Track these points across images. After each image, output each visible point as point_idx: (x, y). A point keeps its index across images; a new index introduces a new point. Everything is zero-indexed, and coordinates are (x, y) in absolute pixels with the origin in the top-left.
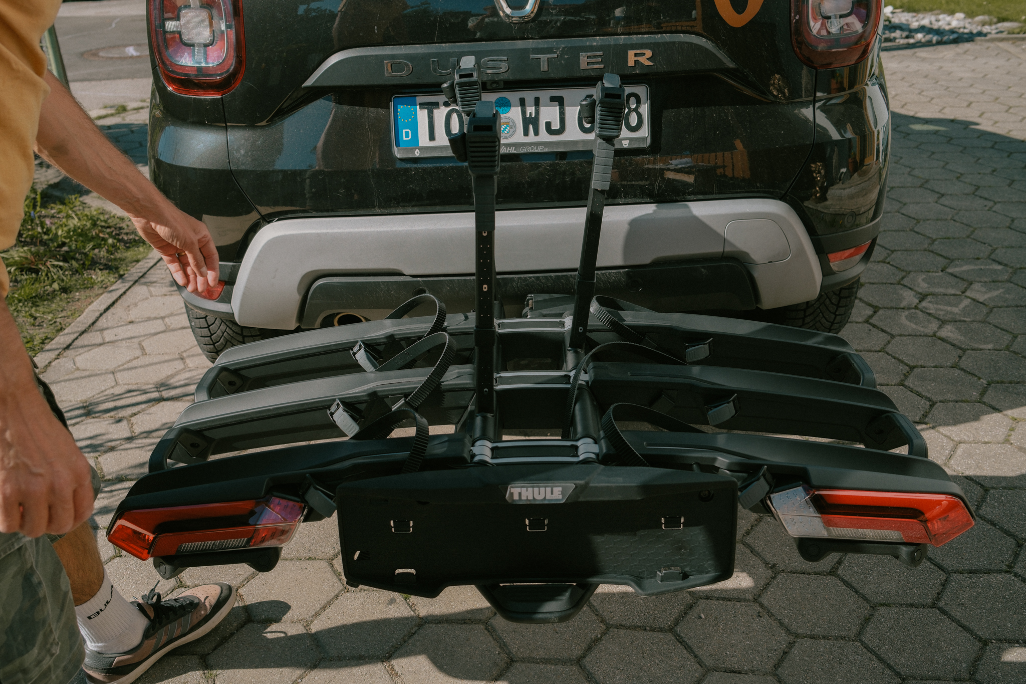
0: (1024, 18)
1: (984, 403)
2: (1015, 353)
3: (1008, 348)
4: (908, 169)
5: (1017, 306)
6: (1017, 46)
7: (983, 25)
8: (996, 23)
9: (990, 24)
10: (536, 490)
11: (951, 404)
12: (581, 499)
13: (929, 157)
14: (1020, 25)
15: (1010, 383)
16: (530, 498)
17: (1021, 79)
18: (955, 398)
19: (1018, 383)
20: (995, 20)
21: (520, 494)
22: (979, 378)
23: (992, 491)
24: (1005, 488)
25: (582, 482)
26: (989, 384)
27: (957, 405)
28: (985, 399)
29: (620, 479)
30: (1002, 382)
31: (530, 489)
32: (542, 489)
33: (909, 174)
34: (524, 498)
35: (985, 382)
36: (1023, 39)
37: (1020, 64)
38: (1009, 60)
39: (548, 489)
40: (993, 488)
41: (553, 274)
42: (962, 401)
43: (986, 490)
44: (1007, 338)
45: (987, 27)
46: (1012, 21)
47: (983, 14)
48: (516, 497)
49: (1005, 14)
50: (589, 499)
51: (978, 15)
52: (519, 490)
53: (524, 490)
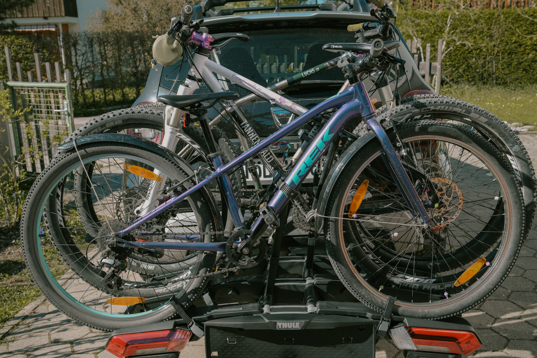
0: (536, 124)
1: (509, 301)
2: (525, 278)
3: (522, 276)
4: (477, 194)
5: (527, 257)
6: (533, 137)
7: (516, 127)
8: (522, 126)
9: (520, 126)
10: (288, 323)
11: (493, 301)
12: (308, 328)
13: (487, 188)
14: (534, 127)
15: (522, 292)
16: (286, 327)
17: (534, 152)
18: (495, 298)
19: (526, 292)
20: (522, 125)
21: (282, 325)
22: (507, 290)
23: (511, 341)
24: (518, 339)
25: (308, 320)
26: (512, 292)
27: (496, 302)
28: (509, 299)
29: (324, 320)
30: (518, 291)
31: (286, 323)
32: (291, 323)
33: (477, 196)
34: (283, 327)
35: (510, 291)
36: (536, 134)
37: (534, 145)
38: (529, 143)
39: (294, 324)
40: (512, 339)
41: (300, 237)
42: (498, 300)
43: (509, 341)
44: (521, 271)
45: (518, 128)
46: (530, 125)
47: (516, 122)
48: (280, 327)
49: (526, 122)
50: (311, 328)
51: (513, 122)
52: (281, 324)
53: (283, 324)
